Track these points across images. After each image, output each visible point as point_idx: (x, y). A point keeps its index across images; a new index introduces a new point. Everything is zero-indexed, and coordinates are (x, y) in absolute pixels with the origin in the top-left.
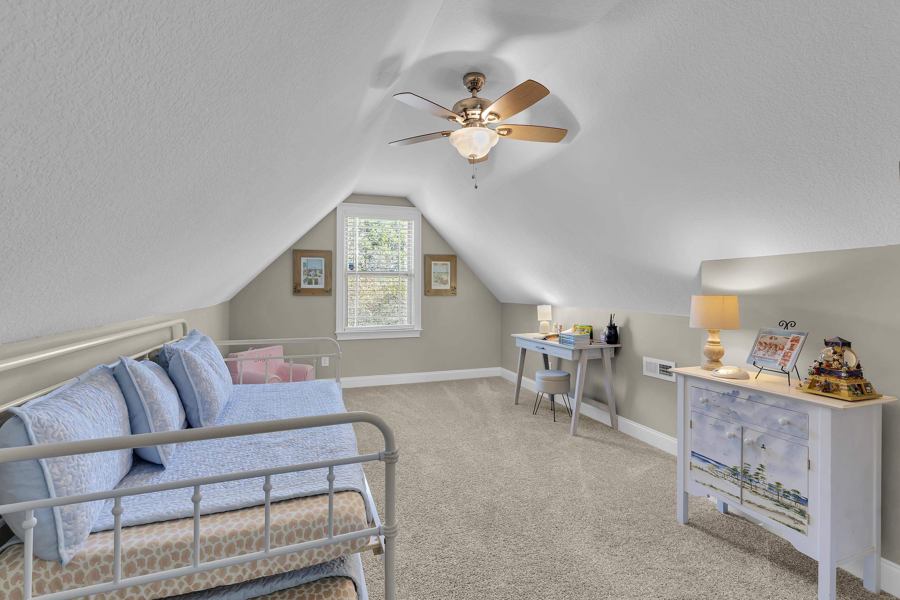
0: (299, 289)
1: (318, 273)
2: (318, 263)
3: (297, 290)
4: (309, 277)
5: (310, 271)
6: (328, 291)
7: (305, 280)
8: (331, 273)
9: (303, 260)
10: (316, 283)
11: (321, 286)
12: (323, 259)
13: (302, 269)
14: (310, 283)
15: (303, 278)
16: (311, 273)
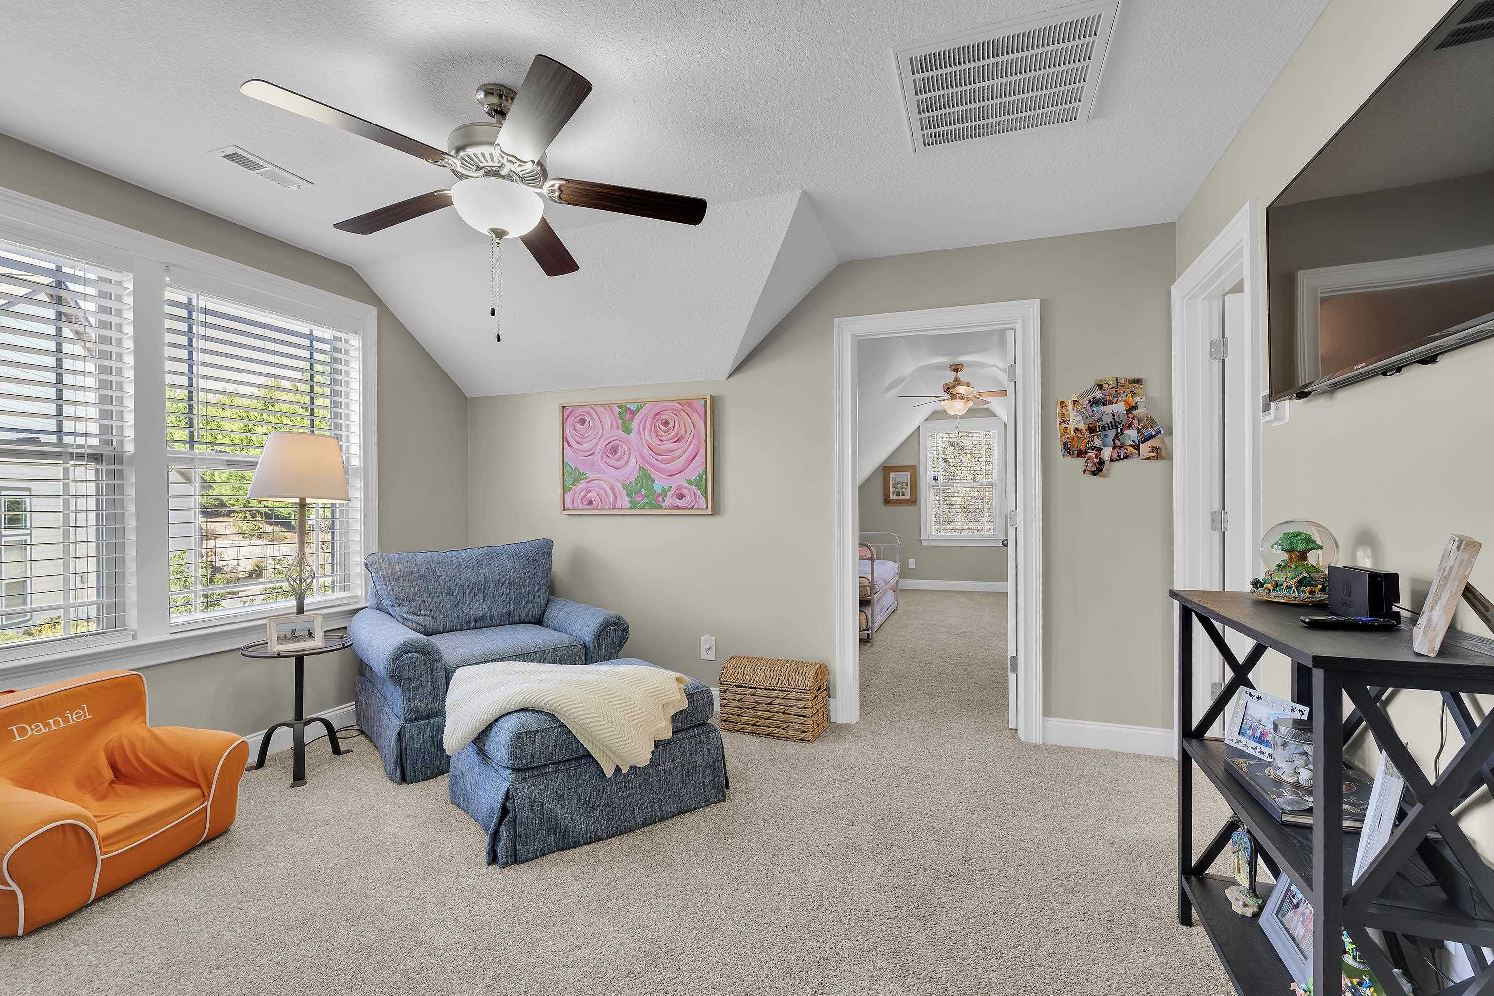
0: (889, 499)
1: (904, 486)
2: (905, 477)
3: (887, 501)
4: (897, 490)
5: (898, 484)
6: (913, 501)
7: (894, 492)
8: (916, 485)
9: (892, 475)
10: (903, 495)
11: (907, 497)
12: (909, 473)
13: (891, 482)
14: (898, 495)
15: (892, 490)
16: (899, 486)
